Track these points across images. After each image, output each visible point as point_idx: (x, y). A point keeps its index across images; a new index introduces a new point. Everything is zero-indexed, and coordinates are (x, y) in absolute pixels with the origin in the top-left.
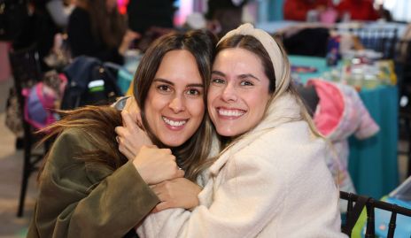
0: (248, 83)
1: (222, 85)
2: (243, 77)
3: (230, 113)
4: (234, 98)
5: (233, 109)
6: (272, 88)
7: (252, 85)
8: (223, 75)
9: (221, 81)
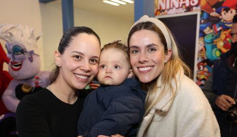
0: (152, 50)
4: (147, 60)
5: (147, 67)
7: (155, 50)
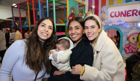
1: (88, 29)
2: (92, 26)
3: (91, 35)
6: (99, 27)
8: (87, 27)
9: (87, 28)
